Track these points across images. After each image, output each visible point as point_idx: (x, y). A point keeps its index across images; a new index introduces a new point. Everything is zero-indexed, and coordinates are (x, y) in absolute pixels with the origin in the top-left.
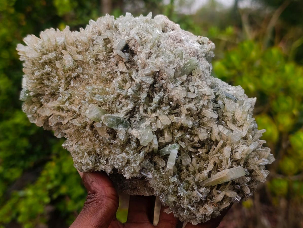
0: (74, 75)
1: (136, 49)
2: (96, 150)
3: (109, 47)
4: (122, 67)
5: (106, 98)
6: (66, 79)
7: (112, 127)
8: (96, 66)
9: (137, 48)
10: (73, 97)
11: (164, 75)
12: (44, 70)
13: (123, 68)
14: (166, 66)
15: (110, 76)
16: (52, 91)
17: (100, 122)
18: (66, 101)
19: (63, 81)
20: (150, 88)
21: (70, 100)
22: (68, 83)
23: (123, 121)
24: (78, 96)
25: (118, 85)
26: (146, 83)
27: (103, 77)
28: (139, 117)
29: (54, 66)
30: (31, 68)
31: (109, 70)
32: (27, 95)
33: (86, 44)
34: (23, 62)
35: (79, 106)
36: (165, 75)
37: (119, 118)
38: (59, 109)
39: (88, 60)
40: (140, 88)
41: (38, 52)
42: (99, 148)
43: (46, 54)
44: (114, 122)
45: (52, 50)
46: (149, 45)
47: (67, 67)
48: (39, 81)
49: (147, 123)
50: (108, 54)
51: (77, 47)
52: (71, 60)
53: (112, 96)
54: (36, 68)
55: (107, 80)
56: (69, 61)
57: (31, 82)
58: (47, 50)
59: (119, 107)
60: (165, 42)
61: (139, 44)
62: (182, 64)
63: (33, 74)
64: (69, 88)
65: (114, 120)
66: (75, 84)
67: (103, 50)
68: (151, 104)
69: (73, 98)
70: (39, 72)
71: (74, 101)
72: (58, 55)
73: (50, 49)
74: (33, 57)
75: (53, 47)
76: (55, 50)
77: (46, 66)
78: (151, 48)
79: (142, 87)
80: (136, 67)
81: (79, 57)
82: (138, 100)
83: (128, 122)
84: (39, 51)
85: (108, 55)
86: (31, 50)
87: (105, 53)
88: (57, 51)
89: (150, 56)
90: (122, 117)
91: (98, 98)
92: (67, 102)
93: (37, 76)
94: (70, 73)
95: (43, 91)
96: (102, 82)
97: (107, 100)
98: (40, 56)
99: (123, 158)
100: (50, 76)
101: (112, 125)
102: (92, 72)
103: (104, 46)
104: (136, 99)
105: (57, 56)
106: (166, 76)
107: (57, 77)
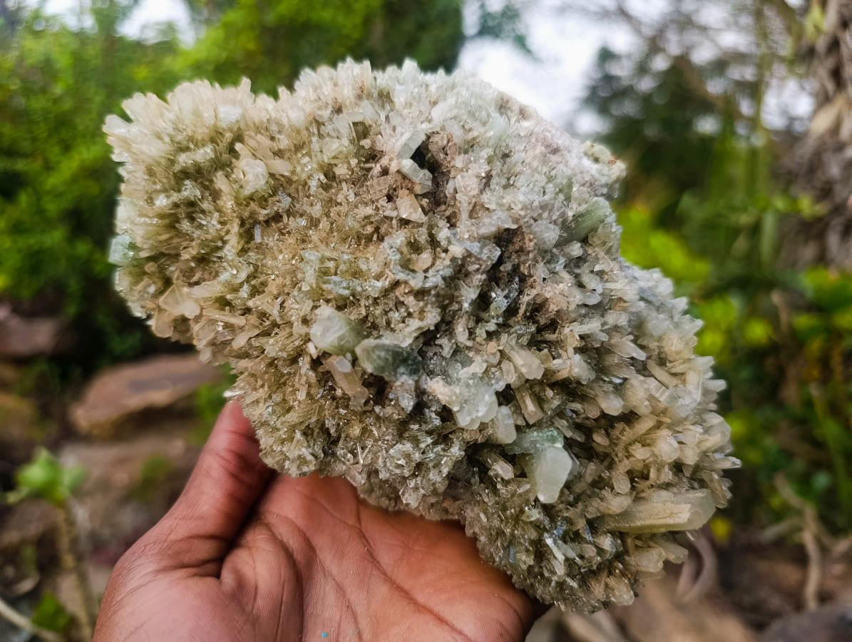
0: (263, 214)
1: (449, 162)
2: (324, 422)
3: (367, 147)
4: (408, 208)
5: (359, 289)
6: (242, 224)
7: (381, 375)
8: (327, 195)
9: (453, 159)
10: (261, 273)
11: (527, 241)
12: (179, 191)
13: (412, 210)
14: (535, 215)
15: (370, 229)
16: (203, 252)
17: (345, 357)
18: (241, 285)
19: (235, 228)
20: (488, 272)
21: (253, 282)
22: (248, 235)
23: (409, 354)
24: (277, 273)
25: (398, 256)
26: (479, 259)
27: (351, 229)
28: (451, 348)
29: (207, 183)
30: (144, 183)
31: (369, 210)
32: (131, 253)
33: (298, 132)
34: (121, 164)
35: (279, 300)
36: (531, 240)
37: (399, 347)
38: (223, 303)
39: (304, 176)
40: (460, 272)
41: (164, 143)
42: (333, 417)
43: (188, 149)
44: (387, 359)
45: (203, 140)
46: (485, 153)
47: (247, 191)
48: (167, 221)
49: (478, 367)
50: (362, 165)
51: (273, 139)
52: (263, 175)
53: (379, 284)
54: (158, 187)
55: (359, 238)
56: (258, 176)
57: (145, 222)
58: (191, 139)
59: (395, 316)
60: (524, 150)
61: (460, 148)
62: (570, 214)
63: (150, 200)
64: (249, 249)
65: (388, 356)
66: (266, 238)
67: (349, 153)
68: (485, 315)
69: (262, 278)
70: (168, 197)
71: (264, 284)
72: (221, 156)
73: (200, 138)
74: (150, 154)
75: (207, 131)
76: (213, 141)
77: (187, 182)
78: (490, 161)
79: (467, 270)
80: (445, 211)
81: (282, 167)
82: (451, 303)
83: (420, 358)
84: (167, 139)
85: (362, 169)
86: (146, 135)
87: (356, 161)
88: (218, 145)
89: (487, 184)
90: (407, 347)
91: (338, 287)
92: (246, 287)
93: (160, 208)
94: (253, 206)
95: (176, 248)
96: (344, 240)
97: (360, 294)
98: (171, 155)
99: (408, 456)
100: (197, 209)
101: (382, 369)
102: (317, 211)
103: (352, 141)
104: (446, 299)
105: (216, 156)
106: (532, 244)
107: (216, 215)
